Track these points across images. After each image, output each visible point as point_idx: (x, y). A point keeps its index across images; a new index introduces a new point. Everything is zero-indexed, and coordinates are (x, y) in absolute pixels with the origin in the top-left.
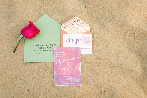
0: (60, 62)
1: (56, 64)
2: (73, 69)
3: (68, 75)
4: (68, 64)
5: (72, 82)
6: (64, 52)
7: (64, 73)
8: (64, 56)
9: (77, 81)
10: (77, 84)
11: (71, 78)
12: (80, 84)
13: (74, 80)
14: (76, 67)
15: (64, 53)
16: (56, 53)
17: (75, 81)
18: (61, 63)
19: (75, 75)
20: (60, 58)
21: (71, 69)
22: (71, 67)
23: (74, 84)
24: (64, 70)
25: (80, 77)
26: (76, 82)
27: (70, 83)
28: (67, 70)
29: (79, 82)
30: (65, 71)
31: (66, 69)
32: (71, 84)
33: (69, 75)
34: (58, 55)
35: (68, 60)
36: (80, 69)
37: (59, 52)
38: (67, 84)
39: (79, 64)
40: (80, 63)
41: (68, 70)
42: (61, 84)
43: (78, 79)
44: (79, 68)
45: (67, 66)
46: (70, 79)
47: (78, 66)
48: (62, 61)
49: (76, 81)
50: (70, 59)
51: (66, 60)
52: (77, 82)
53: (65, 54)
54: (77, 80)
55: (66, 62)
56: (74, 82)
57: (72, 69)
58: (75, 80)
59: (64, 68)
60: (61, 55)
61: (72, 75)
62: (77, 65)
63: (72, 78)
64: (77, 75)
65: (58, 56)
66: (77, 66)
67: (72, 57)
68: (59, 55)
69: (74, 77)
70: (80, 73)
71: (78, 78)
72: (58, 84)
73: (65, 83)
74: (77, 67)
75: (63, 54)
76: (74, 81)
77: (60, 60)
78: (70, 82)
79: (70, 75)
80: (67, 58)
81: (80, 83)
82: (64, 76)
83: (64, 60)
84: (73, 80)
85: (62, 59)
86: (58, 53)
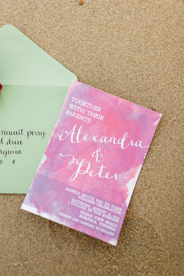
0: (75, 136)
1: (58, 138)
2: (106, 176)
3: (84, 190)
4: (95, 155)
5: (85, 218)
6: (99, 109)
7: (73, 179)
8: (94, 121)
9: (104, 222)
10: (99, 232)
11: (87, 203)
12: (111, 237)
13: (94, 215)
14: (119, 173)
15: (98, 113)
16: (74, 103)
17: (98, 222)
18: (75, 139)
19: (104, 200)
20: (79, 123)
21: (100, 174)
22: (102, 167)
23: (91, 228)
24: (75, 167)
25: (119, 213)
26: (98, 225)
27: (80, 219)
28: (87, 172)
29: (111, 228)
30: (78, 171)
31: (84, 168)
32: (82, 225)
33: (85, 193)
34: (77, 112)
35: (104, 140)
36: (131, 186)
37: (84, 104)
38: (68, 220)
39: (132, 169)
40: (138, 165)
41: (90, 175)
42: (46, 210)
43: (109, 217)
44: (127, 181)
45: (92, 160)
46: (84, 206)
47: (127, 173)
48: (81, 137)
49: (102, 220)
50: (111, 141)
51: (94, 139)
52: (104, 225)
53: (102, 118)
54: (106, 219)
55: (95, 145)
56: (92, 220)
57: (103, 174)
58: (101, 217)
59: (79, 162)
60: (85, 114)
61: (96, 197)
62: (126, 169)
63: (92, 206)
64: (111, 203)
65: (74, 114)
66: (125, 172)
67: (119, 136)
68: (81, 114)
69: (100, 203)
70: (124, 200)
71: (113, 214)
72: (37, 207)
73: (62, 211)
74: (124, 175)
75: (96, 116)
76: (93, 218)
77: (76, 131)
78: (81, 216)
79: (88, 194)
80: (101, 135)
81: (113, 234)
82: (67, 189)
83: (90, 135)
84: (92, 213)
85: (83, 130)
86: (78, 105)
